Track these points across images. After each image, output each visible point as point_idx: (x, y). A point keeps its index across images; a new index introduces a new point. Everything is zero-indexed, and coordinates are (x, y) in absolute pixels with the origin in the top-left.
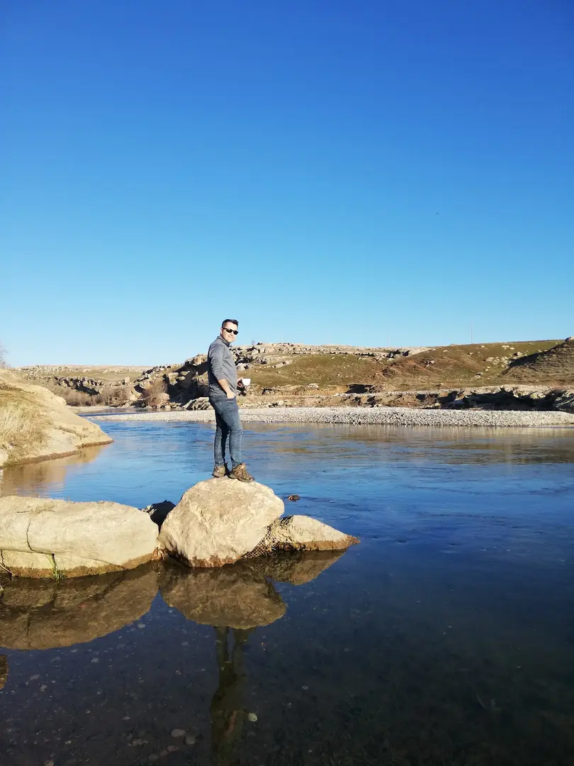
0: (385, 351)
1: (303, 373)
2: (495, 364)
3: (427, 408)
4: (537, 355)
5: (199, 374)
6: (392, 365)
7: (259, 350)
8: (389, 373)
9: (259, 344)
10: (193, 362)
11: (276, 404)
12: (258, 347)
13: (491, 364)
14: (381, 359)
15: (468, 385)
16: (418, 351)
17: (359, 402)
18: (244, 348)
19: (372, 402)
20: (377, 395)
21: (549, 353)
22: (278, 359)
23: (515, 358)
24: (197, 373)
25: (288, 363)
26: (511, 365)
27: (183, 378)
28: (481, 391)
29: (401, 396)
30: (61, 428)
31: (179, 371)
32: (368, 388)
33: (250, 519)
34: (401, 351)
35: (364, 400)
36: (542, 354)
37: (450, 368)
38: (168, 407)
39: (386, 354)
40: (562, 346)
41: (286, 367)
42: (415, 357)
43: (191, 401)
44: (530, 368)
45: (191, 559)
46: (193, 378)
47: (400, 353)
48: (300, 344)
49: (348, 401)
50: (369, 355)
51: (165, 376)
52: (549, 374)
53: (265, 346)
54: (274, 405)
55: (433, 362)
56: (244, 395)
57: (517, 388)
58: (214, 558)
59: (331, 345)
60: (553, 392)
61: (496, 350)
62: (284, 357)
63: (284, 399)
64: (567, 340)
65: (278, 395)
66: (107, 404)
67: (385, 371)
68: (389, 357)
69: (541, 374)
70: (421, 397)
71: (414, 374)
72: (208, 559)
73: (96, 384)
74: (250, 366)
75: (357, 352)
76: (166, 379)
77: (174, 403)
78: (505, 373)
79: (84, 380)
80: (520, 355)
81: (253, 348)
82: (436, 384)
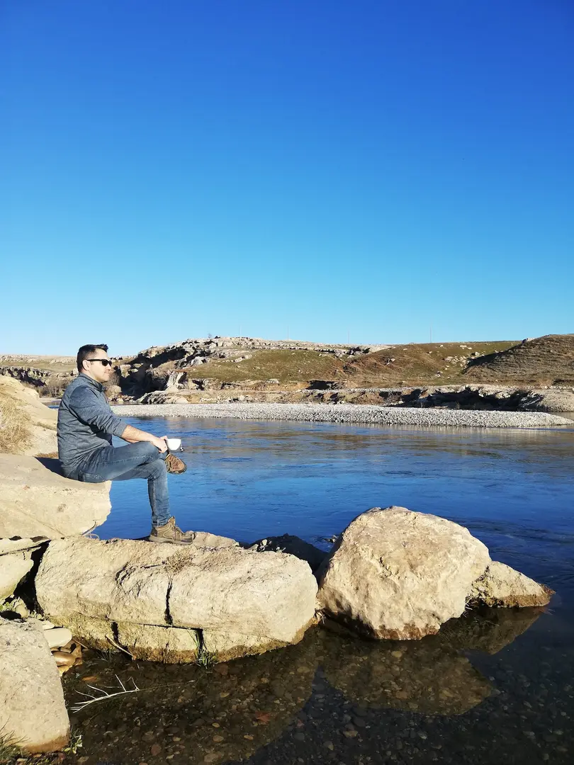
0: (345, 348)
1: (263, 368)
2: (454, 363)
3: (391, 406)
4: (495, 355)
5: (154, 367)
6: (352, 362)
7: (217, 344)
8: (350, 370)
9: (217, 337)
10: (146, 354)
11: (237, 399)
12: (216, 340)
13: (450, 363)
14: (341, 356)
15: (430, 383)
16: (379, 349)
17: (322, 398)
18: (201, 341)
19: (335, 399)
20: (341, 392)
21: (506, 353)
22: (237, 353)
23: (473, 358)
24: (151, 366)
25: (247, 357)
26: (469, 365)
27: (136, 370)
28: (445, 390)
29: (364, 393)
30: (40, 425)
31: (132, 363)
32: (330, 385)
33: (453, 572)
34: (362, 349)
35: (327, 397)
36: (500, 354)
37: (410, 366)
38: (120, 400)
39: (347, 351)
40: (519, 347)
41: (245, 362)
42: (375, 355)
43: (146, 395)
44: (488, 368)
45: (378, 628)
46: (147, 371)
47: (360, 350)
48: (259, 339)
49: (310, 397)
50: (329, 351)
51: (116, 368)
52: (508, 375)
53: (224, 339)
54: (234, 400)
55: (393, 360)
56: (202, 389)
57: (482, 388)
58: (410, 627)
59: (291, 340)
60: (516, 392)
61: (454, 349)
62: (243, 352)
63: (244, 394)
64: (524, 341)
65: (237, 390)
66: (53, 396)
67: (346, 368)
68: (349, 354)
69: (499, 374)
70: (384, 395)
71: (375, 371)
72: (401, 629)
73: (42, 375)
74: (208, 359)
75: (318, 349)
76: (117, 371)
77: (126, 396)
78: (464, 372)
79: (29, 370)
80: (477, 354)
81: (211, 342)
82: (398, 382)
